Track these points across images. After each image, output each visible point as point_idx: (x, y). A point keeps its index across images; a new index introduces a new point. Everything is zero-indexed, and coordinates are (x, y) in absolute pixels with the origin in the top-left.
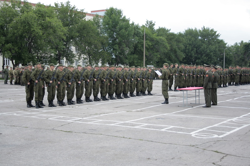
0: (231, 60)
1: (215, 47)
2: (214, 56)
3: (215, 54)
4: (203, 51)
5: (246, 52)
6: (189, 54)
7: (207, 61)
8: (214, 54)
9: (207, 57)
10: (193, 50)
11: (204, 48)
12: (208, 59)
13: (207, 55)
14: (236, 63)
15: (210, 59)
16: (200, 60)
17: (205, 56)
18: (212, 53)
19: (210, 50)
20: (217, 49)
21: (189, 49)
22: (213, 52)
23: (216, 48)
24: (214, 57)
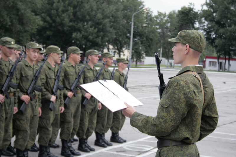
0: (151, 40)
1: (115, 8)
2: (111, 27)
3: (114, 22)
4: (89, 14)
5: (182, 25)
6: (58, 20)
7: (96, 38)
8: (110, 22)
9: (95, 29)
10: (67, 11)
11: (91, 8)
12: (99, 31)
13: (97, 24)
14: (165, 46)
15: (102, 33)
16: (81, 33)
17: (91, 27)
18: (106, 21)
19: (103, 14)
20: (119, 13)
21: (59, 8)
22: (109, 18)
23: (117, 10)
24: (111, 30)
